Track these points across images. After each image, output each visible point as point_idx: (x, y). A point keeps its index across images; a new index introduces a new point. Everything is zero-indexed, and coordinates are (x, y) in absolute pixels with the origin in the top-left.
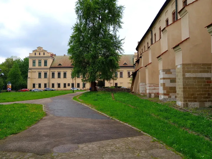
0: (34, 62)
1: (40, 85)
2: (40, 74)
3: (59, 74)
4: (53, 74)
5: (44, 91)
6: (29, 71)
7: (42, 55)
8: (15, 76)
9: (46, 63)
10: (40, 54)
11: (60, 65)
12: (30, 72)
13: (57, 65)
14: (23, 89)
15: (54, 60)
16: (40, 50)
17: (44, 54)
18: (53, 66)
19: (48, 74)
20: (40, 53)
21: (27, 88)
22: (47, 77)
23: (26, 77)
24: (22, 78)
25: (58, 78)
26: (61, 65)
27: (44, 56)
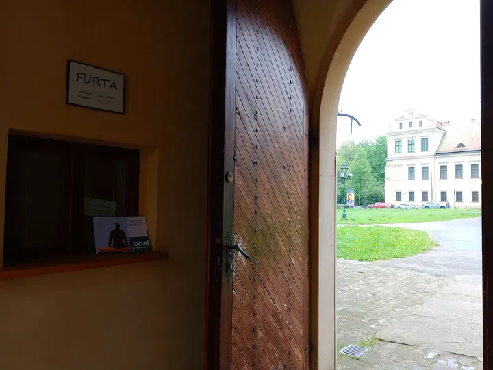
0: (398, 144)
1: (412, 196)
2: (411, 170)
3: (459, 168)
4: (444, 169)
5: (421, 209)
6: (388, 163)
7: (416, 126)
8: (360, 177)
9: (425, 143)
10: (411, 126)
11: (461, 145)
12: (389, 166)
13: (452, 148)
14: (376, 204)
15: (444, 135)
16: (411, 115)
17: (421, 125)
18: (442, 150)
19: (431, 169)
20: (411, 123)
21: (383, 201)
22: (430, 177)
23: (382, 177)
24: (373, 179)
25: (456, 177)
26: (463, 146)
27: (421, 128)
